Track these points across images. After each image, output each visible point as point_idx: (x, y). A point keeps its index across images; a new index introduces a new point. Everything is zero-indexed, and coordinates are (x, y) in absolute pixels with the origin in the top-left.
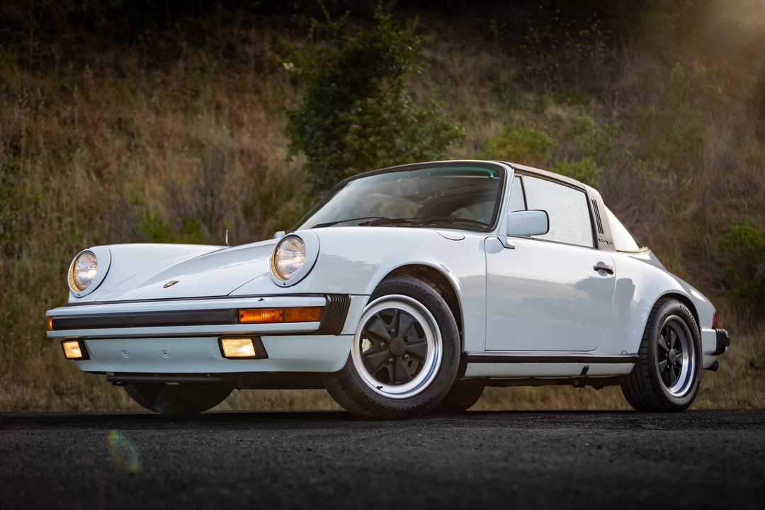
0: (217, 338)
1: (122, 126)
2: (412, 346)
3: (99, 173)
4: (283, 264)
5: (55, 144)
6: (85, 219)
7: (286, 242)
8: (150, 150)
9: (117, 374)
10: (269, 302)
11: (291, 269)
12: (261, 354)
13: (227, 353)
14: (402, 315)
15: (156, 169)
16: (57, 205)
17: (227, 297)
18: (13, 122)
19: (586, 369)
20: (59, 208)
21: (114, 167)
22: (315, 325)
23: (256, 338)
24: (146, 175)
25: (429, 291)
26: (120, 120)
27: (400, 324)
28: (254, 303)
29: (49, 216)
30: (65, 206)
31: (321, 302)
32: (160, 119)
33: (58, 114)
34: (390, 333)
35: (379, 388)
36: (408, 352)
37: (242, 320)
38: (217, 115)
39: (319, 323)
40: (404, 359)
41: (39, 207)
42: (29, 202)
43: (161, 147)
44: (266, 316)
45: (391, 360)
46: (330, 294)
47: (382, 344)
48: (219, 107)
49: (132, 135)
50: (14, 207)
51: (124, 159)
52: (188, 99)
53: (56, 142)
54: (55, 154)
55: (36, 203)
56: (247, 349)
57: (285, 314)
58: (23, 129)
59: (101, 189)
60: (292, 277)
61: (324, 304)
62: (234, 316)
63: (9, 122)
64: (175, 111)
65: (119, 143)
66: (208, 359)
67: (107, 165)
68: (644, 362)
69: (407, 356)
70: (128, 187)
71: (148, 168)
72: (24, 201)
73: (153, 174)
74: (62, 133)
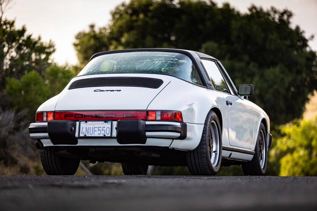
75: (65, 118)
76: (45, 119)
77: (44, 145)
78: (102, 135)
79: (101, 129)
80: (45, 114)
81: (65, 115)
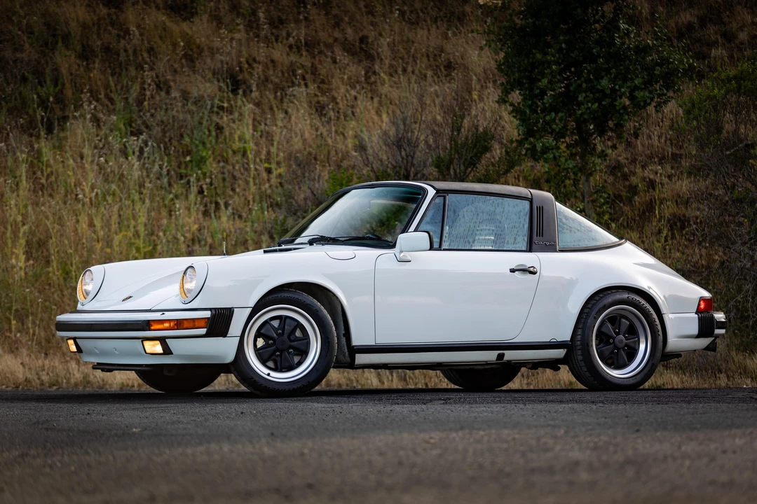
0: (140, 340)
2: (296, 343)
3: (321, 111)
4: (187, 286)
5: (278, 77)
7: (189, 270)
9: (98, 364)
10: (168, 316)
11: (190, 291)
12: (167, 351)
13: (148, 351)
14: (288, 321)
15: (391, 103)
17: (150, 311)
19: (501, 357)
22: (203, 331)
23: (162, 340)
24: (378, 111)
25: (308, 302)
27: (286, 327)
28: (157, 316)
31: (208, 314)
32: (413, 32)
34: (277, 334)
35: (269, 375)
36: (291, 347)
37: (152, 328)
39: (206, 329)
40: (289, 353)
41: (248, 157)
42: (235, 152)
44: (166, 325)
45: (278, 353)
46: (215, 309)
47: (271, 342)
53: (280, 74)
55: (244, 154)
56: (158, 348)
57: (179, 324)
60: (191, 297)
61: (209, 316)
62: (146, 325)
66: (138, 355)
68: (579, 347)
69: (291, 350)
71: (380, 103)
72: (230, 152)
73: (386, 110)
74: (286, 62)
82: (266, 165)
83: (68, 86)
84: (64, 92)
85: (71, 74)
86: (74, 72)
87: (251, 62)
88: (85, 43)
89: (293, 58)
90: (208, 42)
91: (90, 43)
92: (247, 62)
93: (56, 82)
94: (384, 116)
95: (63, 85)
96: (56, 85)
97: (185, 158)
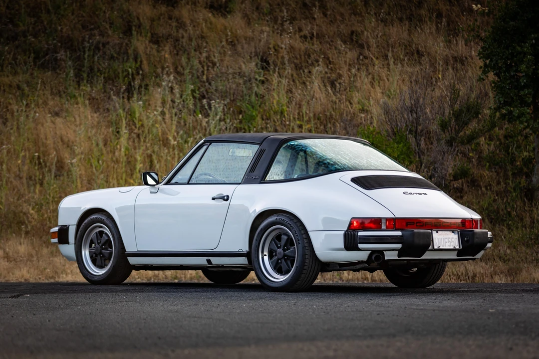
1: (354, 40)
3: (333, 85)
5: (297, 59)
6: (320, 125)
8: (376, 62)
15: (381, 79)
16: (299, 114)
18: (263, 40)
20: (300, 117)
21: (345, 78)
24: (372, 85)
26: (352, 32)
29: (292, 124)
30: (304, 116)
32: (387, 29)
33: (300, 30)
38: (437, 23)
41: (284, 116)
42: (275, 113)
43: (386, 57)
48: (440, 15)
49: (361, 46)
50: (265, 117)
51: (353, 71)
52: (413, 9)
53: (298, 57)
54: (298, 67)
55: (282, 113)
58: (271, 46)
59: (334, 98)
63: (260, 41)
64: (401, 20)
65: (351, 55)
67: (340, 76)
70: (356, 97)
71: (373, 78)
72: (272, 112)
73: (378, 84)
74: (303, 48)
75: (407, 226)
76: (384, 227)
77: (386, 258)
78: (452, 247)
79: (450, 240)
80: (383, 221)
81: (407, 223)
82: (298, 122)
83: (145, 62)
84: (143, 66)
85: (147, 54)
86: (148, 53)
87: (276, 48)
88: (152, 32)
89: (307, 45)
90: (242, 33)
91: (156, 32)
92: (274, 47)
93: (136, 59)
94: (378, 89)
95: (141, 62)
96: (136, 62)
97: (239, 117)
